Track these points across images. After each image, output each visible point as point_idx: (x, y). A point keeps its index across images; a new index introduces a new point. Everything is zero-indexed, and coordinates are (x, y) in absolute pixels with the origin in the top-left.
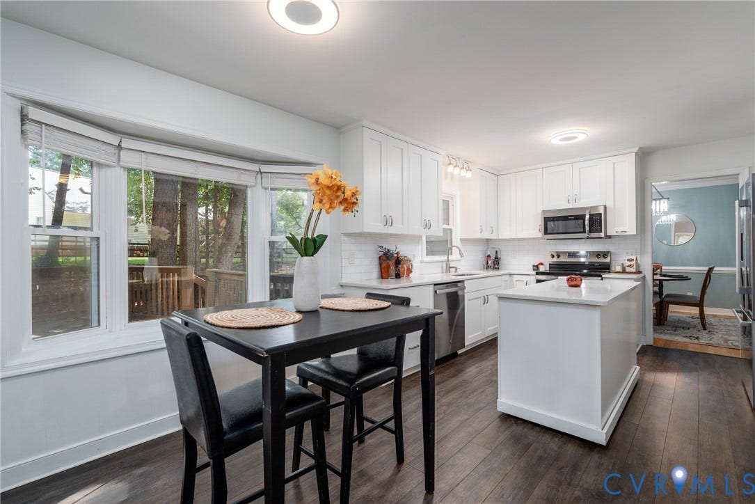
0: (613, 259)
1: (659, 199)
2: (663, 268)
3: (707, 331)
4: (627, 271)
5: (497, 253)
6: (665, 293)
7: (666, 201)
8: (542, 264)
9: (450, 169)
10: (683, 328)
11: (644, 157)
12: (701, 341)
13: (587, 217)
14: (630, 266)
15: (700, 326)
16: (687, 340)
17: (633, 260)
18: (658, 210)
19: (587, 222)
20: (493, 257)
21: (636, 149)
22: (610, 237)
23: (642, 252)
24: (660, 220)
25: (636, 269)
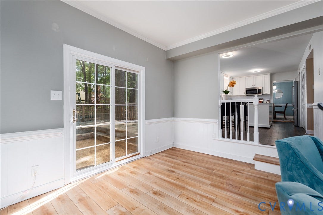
0: (263, 100)
1: (275, 85)
11: (272, 75)
14: (268, 102)
18: (274, 88)
19: (258, 91)
21: (270, 73)
24: (274, 91)
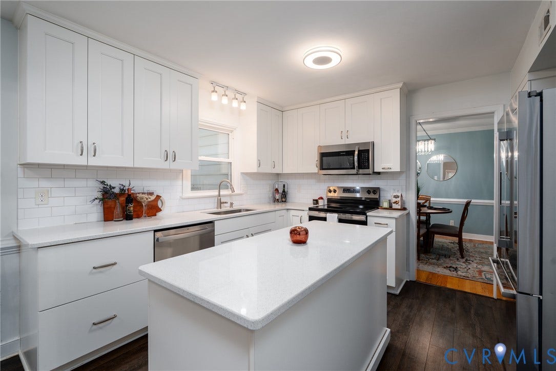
0: (381, 195)
1: (428, 140)
2: (432, 199)
3: (464, 260)
4: (393, 207)
5: (284, 187)
6: (432, 223)
7: (433, 141)
8: (322, 198)
9: (214, 97)
10: (445, 256)
11: (409, 95)
12: (459, 273)
13: (356, 153)
14: (396, 202)
15: (458, 254)
16: (447, 272)
17: (398, 197)
18: (426, 150)
19: (356, 158)
20: (281, 191)
21: (401, 85)
22: (379, 173)
23: (407, 189)
24: (430, 160)
25: (401, 206)
